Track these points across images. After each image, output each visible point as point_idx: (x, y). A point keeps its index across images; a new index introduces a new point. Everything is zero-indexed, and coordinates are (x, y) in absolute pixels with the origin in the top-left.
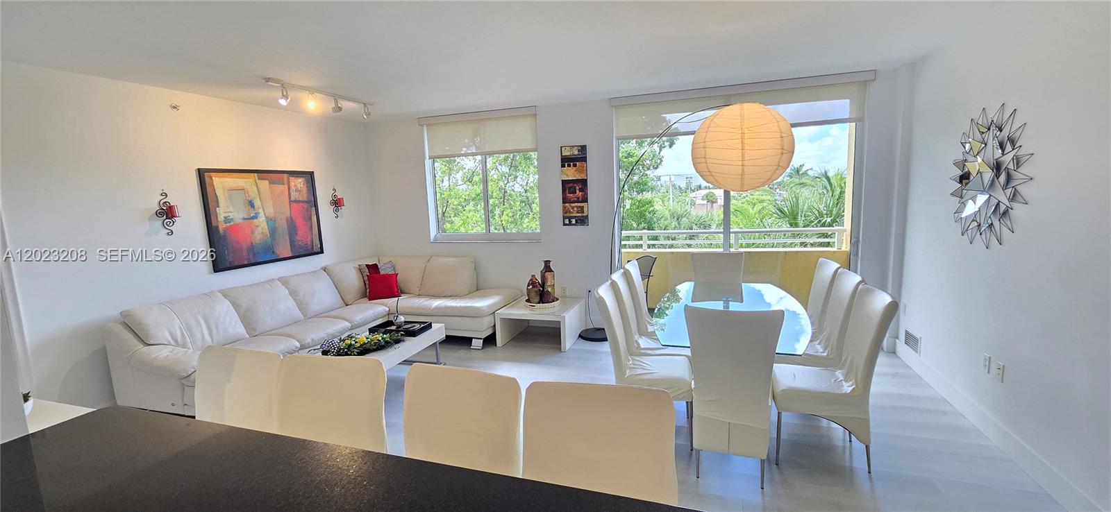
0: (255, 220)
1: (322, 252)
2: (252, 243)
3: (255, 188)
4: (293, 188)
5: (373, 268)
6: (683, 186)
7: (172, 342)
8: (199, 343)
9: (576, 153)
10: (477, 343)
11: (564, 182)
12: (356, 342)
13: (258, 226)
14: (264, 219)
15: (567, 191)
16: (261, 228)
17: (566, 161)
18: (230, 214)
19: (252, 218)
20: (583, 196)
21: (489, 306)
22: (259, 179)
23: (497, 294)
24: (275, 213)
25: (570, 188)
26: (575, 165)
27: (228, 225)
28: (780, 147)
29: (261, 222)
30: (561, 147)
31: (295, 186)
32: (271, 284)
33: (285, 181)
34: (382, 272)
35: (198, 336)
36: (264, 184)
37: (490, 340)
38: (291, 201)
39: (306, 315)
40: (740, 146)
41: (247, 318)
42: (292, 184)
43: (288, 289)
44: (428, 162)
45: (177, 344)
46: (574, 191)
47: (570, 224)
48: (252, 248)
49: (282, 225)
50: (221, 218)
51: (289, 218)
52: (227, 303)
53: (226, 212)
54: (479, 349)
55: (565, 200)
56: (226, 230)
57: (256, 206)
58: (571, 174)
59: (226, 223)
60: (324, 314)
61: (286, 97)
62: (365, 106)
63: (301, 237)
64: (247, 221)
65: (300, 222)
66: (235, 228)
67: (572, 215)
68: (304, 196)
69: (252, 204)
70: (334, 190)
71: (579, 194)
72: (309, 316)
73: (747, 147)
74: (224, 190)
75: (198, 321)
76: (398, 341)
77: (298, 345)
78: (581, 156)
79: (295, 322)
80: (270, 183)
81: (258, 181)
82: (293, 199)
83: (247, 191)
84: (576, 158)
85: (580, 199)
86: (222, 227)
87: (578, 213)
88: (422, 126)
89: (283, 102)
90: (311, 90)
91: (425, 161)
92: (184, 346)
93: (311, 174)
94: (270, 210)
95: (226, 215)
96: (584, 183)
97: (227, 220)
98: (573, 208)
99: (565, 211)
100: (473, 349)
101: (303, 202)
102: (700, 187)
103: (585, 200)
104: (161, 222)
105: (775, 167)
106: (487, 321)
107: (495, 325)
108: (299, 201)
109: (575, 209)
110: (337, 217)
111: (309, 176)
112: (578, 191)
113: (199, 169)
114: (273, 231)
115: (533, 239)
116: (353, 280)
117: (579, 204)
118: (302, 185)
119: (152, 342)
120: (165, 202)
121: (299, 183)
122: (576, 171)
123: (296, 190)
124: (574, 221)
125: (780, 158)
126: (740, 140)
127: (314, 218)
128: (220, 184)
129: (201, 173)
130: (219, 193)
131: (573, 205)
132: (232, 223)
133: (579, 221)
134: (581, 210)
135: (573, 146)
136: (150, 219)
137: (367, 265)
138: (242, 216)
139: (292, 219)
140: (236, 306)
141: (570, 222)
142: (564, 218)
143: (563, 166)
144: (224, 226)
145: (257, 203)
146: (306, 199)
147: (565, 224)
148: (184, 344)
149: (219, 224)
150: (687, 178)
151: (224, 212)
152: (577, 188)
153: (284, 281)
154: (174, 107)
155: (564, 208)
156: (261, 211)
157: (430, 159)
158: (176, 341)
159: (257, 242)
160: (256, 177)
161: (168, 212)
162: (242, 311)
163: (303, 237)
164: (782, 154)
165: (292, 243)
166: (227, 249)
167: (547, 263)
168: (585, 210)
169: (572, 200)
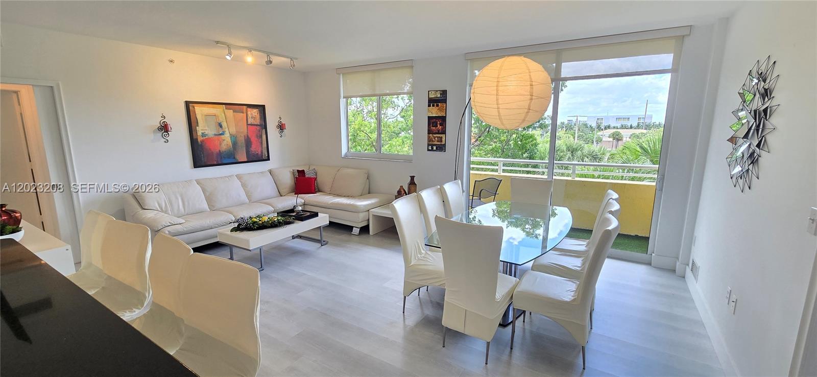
0: (222, 136)
1: (268, 159)
2: (220, 151)
3: (223, 114)
4: (250, 116)
5: (301, 173)
6: (594, 125)
7: (159, 209)
8: (176, 211)
9: (439, 96)
10: (356, 231)
11: (430, 118)
12: (260, 221)
13: (224, 140)
14: (229, 135)
15: (431, 125)
16: (226, 142)
17: (432, 102)
18: (206, 131)
19: (221, 134)
20: (442, 129)
21: (365, 206)
22: (226, 109)
23: (376, 198)
24: (237, 132)
25: (433, 123)
26: (437, 106)
27: (204, 138)
28: (529, 94)
29: (227, 137)
30: (429, 91)
31: (252, 114)
32: (230, 178)
33: (245, 111)
34: (307, 176)
35: (176, 207)
36: (230, 113)
37: (365, 230)
38: (248, 124)
39: (251, 200)
40: (495, 92)
41: (209, 199)
42: (249, 113)
43: (241, 182)
44: (343, 101)
45: (162, 211)
46: (437, 125)
47: (432, 150)
48: (220, 154)
49: (241, 140)
50: (199, 133)
51: (246, 136)
52: (198, 187)
53: (203, 130)
54: (357, 235)
55: (430, 132)
56: (203, 141)
57: (223, 127)
58: (435, 112)
59: (202, 137)
60: (263, 201)
61: (230, 54)
62: (291, 60)
63: (255, 148)
64: (217, 136)
65: (254, 139)
66: (209, 140)
67: (434, 143)
68: (258, 121)
69: (221, 126)
70: (280, 118)
71: (439, 127)
72: (252, 201)
73: (500, 93)
74: (202, 115)
75: (177, 198)
76: (289, 223)
77: (234, 219)
78: (442, 98)
79: (242, 204)
80: (233, 112)
81: (226, 111)
82: (249, 123)
83: (218, 117)
84: (438, 100)
85: (440, 131)
86: (200, 139)
87: (438, 141)
88: (339, 74)
89: (228, 57)
90: (250, 50)
91: (341, 100)
92: (166, 212)
93: (263, 106)
94: (233, 130)
95: (203, 132)
96: (443, 119)
97: (203, 135)
98: (435, 138)
99: (429, 140)
100: (353, 234)
101: (257, 125)
102: (609, 127)
103: (444, 132)
104: (161, 134)
105: (526, 110)
106: (362, 216)
107: (369, 220)
108: (254, 125)
109: (436, 139)
110: (281, 136)
111: (262, 108)
112: (439, 125)
113: (186, 101)
114: (235, 144)
115: (407, 159)
116: (288, 180)
117: (439, 135)
118: (256, 114)
119: (146, 208)
120: (164, 122)
121: (255, 112)
122: (438, 110)
123: (252, 118)
124: (435, 148)
125: (530, 103)
126: (495, 88)
127: (264, 137)
128: (199, 111)
129: (187, 104)
130: (199, 117)
131: (435, 135)
132: (207, 137)
133: (438, 148)
134: (440, 140)
135: (437, 91)
136: (154, 132)
137: (298, 171)
138: (213, 133)
139: (248, 136)
140: (204, 191)
141: (432, 148)
142: (429, 145)
143: (429, 106)
144: (202, 138)
145: (224, 125)
146: (259, 124)
147: (428, 150)
148: (166, 211)
149: (198, 137)
150: (598, 119)
151: (202, 130)
152: (438, 123)
153: (239, 177)
154: (171, 61)
155: (429, 137)
156: (227, 130)
157: (344, 98)
158: (162, 209)
159: (223, 150)
160: (225, 108)
161: (164, 128)
162: (208, 194)
163: (255, 149)
164: (532, 99)
165: (248, 152)
166: (203, 153)
167: (412, 178)
168: (444, 139)
169: (435, 132)
